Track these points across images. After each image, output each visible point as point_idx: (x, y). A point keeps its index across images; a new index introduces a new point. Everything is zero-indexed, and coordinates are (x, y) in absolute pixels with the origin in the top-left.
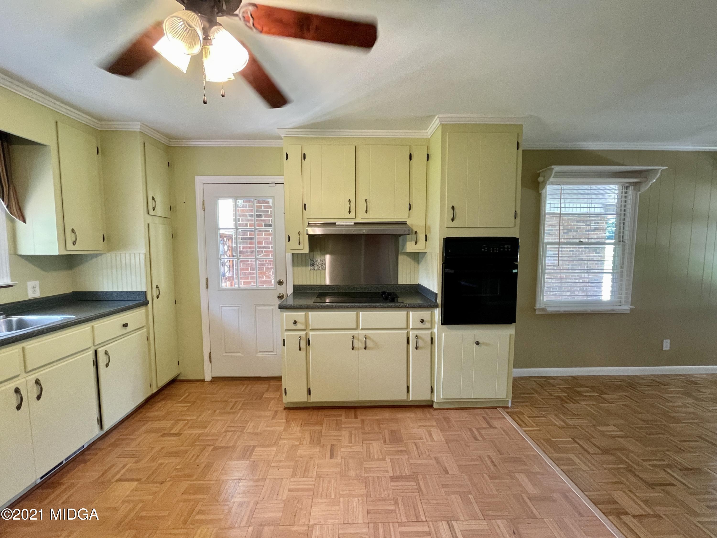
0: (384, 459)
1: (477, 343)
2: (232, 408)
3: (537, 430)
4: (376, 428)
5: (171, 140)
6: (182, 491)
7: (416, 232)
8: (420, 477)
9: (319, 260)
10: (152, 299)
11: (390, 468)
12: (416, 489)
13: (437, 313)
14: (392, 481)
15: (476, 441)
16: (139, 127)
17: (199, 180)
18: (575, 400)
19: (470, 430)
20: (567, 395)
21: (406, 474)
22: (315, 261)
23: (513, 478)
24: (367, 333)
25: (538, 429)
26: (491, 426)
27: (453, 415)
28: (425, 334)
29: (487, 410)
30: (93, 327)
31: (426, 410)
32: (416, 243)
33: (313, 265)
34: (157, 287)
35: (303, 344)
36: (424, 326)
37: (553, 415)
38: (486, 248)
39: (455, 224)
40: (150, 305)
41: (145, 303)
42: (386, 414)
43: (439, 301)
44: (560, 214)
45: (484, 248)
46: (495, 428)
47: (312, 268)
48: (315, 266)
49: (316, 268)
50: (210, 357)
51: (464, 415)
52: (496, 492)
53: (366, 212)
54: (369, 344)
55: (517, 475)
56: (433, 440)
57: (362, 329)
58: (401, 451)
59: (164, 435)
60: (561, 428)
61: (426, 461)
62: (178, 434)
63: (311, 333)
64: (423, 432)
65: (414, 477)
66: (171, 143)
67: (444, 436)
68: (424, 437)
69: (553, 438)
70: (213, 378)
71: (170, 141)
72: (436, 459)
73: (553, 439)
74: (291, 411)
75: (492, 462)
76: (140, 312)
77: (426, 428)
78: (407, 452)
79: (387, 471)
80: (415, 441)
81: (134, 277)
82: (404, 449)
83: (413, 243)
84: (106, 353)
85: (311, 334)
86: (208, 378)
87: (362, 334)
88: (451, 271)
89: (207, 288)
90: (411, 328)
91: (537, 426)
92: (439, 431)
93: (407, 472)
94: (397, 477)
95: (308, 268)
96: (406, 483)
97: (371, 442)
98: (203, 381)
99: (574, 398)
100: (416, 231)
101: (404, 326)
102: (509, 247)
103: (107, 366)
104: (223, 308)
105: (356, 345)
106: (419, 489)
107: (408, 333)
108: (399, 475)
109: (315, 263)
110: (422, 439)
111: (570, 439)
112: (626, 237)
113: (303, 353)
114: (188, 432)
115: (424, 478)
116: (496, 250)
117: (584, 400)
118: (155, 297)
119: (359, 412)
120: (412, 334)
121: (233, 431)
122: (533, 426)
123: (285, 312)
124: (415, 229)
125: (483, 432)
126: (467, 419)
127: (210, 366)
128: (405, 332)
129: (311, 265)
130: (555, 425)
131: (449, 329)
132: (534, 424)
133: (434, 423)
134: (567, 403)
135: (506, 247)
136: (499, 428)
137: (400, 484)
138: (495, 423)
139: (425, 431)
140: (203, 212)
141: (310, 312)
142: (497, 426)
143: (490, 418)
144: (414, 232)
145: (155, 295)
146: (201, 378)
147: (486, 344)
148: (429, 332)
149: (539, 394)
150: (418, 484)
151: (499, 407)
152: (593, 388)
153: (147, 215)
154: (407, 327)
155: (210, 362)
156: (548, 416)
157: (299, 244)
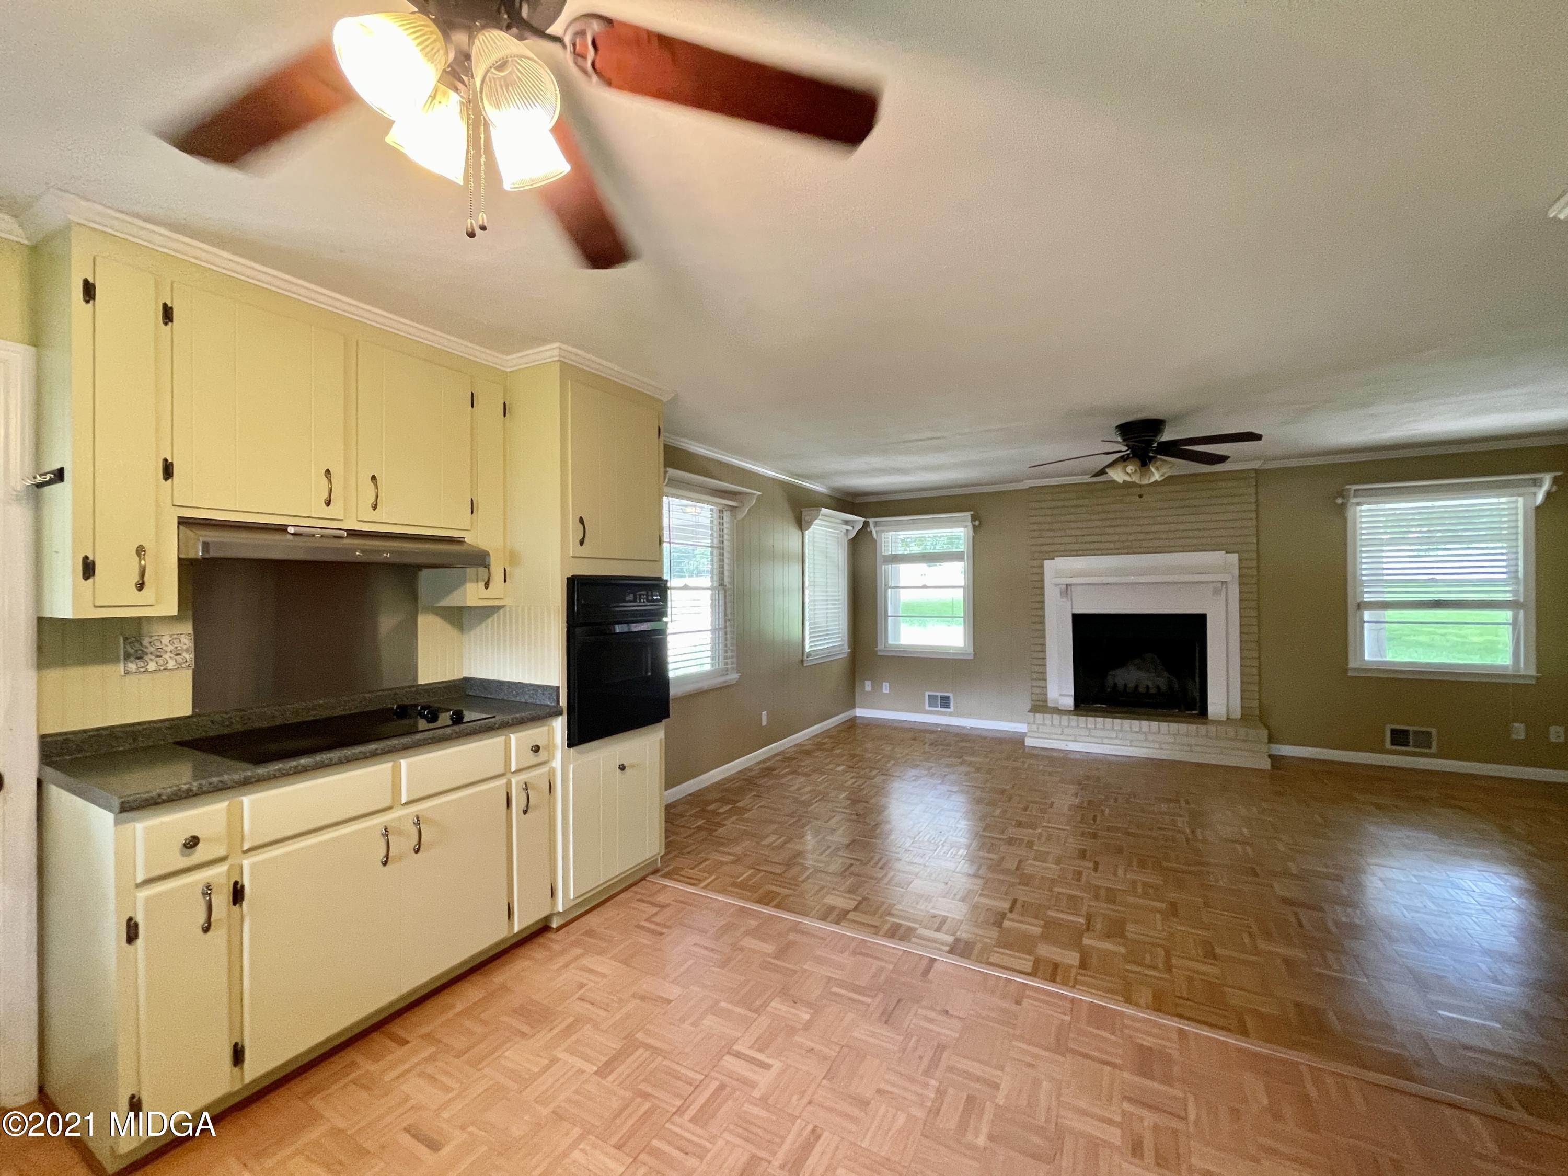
0: (554, 1061)
1: (622, 768)
3: (715, 879)
4: (479, 1029)
8: (640, 1036)
9: (166, 639)
11: (579, 1063)
12: (651, 1055)
13: (559, 726)
14: (604, 1077)
15: (662, 937)
18: (717, 823)
19: (638, 927)
20: (703, 821)
21: (615, 1049)
22: (146, 642)
23: (742, 949)
24: (421, 810)
25: (713, 877)
26: (663, 907)
27: (593, 920)
28: (539, 777)
29: (634, 889)
31: (541, 940)
32: (487, 586)
33: (139, 655)
35: (220, 905)
36: (538, 758)
37: (714, 853)
39: (584, 551)
42: (471, 993)
43: (563, 702)
44: (670, 543)
46: (668, 905)
47: (132, 667)
48: (146, 658)
49: (152, 666)
51: (609, 912)
52: (742, 978)
53: (375, 507)
54: (428, 834)
55: (742, 943)
56: (603, 976)
57: (408, 803)
58: (570, 1026)
60: (733, 862)
61: (624, 1011)
63: (246, 861)
64: (572, 975)
65: (630, 1045)
67: (614, 958)
68: (585, 981)
69: (739, 877)
72: (634, 996)
73: (739, 880)
75: (706, 948)
77: (573, 965)
78: (579, 1021)
79: (581, 1071)
80: (577, 996)
82: (571, 1019)
83: (482, 585)
85: (249, 864)
87: (407, 815)
90: (513, 770)
91: (710, 874)
92: (600, 958)
93: (615, 1045)
94: (607, 1064)
95: (115, 668)
96: (631, 1059)
97: (497, 1054)
99: (716, 820)
101: (502, 769)
105: (394, 851)
106: (655, 1050)
107: (508, 784)
108: (605, 1059)
109: (149, 650)
110: (585, 985)
111: (752, 871)
112: (726, 580)
113: (216, 935)
115: (648, 1033)
117: (725, 819)
119: (396, 1028)
120: (517, 783)
122: (706, 878)
125: (655, 919)
126: (620, 916)
128: (504, 781)
129: (128, 656)
130: (727, 863)
131: (580, 753)
132: (706, 875)
133: (578, 951)
134: (716, 830)
136: (672, 903)
137: (623, 1069)
138: (661, 898)
139: (573, 971)
141: (250, 794)
142: (667, 902)
143: (649, 896)
147: (632, 766)
148: (545, 770)
149: (677, 834)
150: (647, 1046)
151: (647, 876)
152: (723, 801)
154: (507, 770)
156: (710, 856)
157: (141, 585)
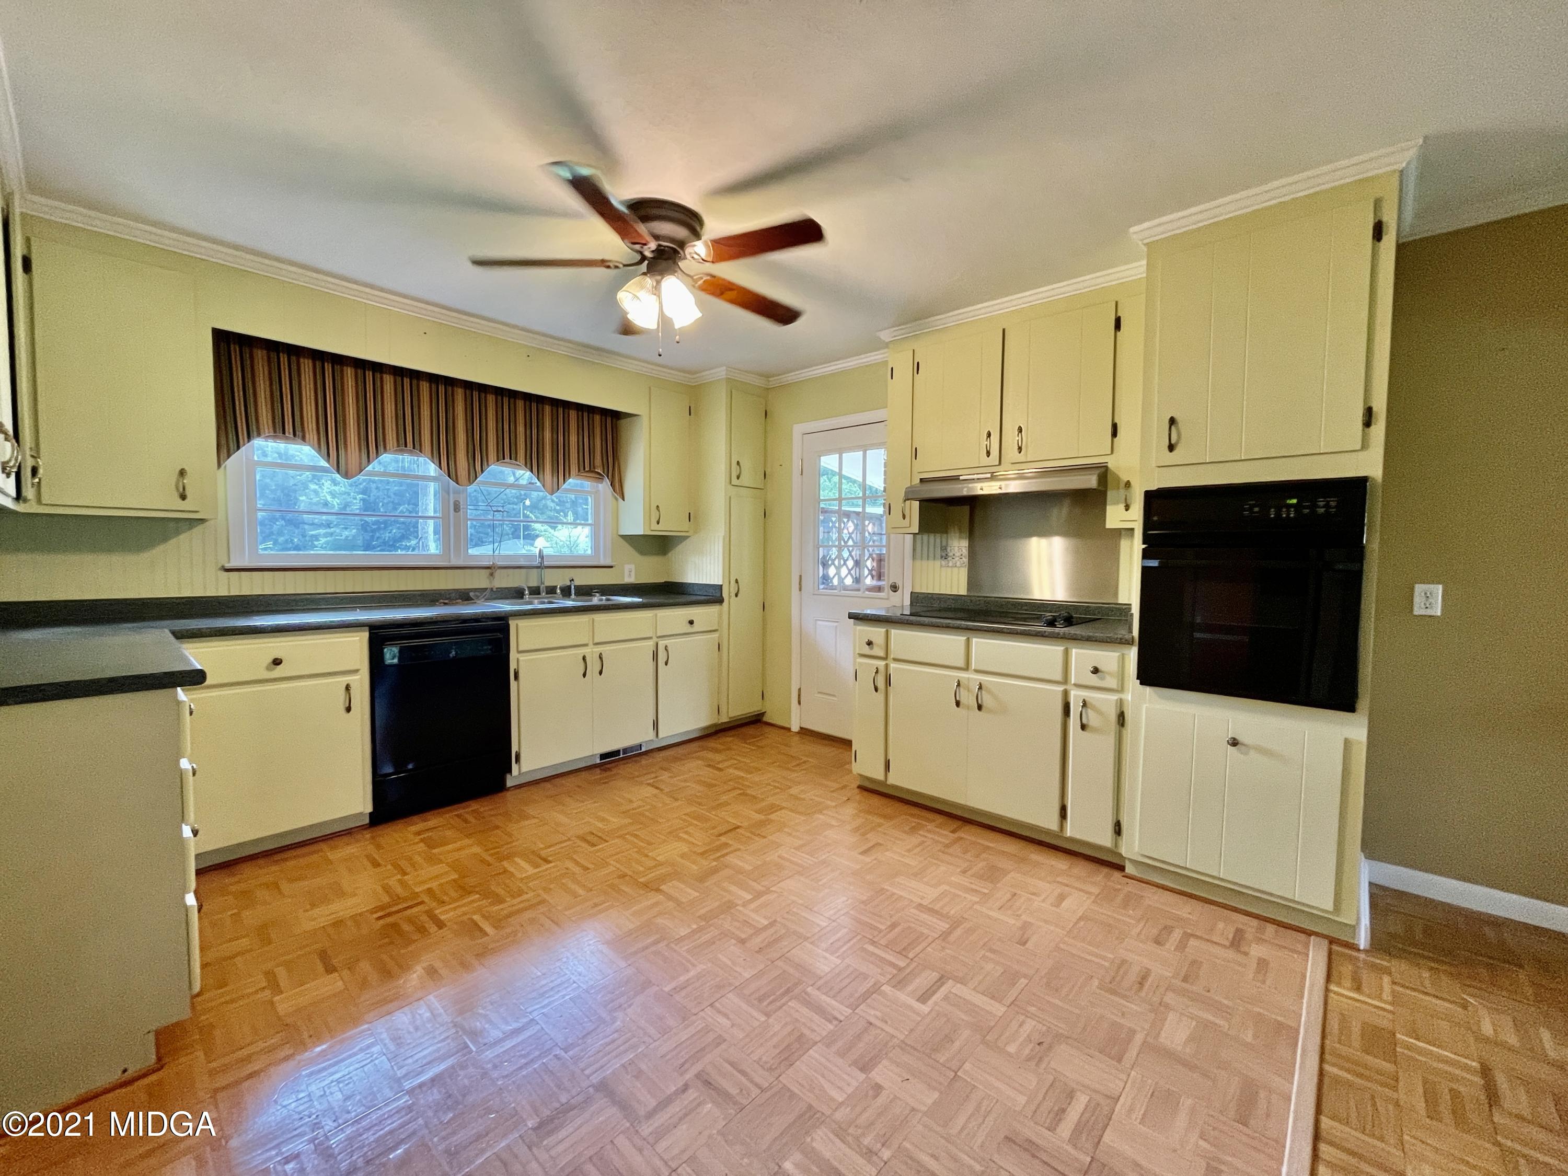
1: (1234, 743)
2: (795, 766)
5: (771, 379)
6: (685, 812)
7: (1128, 484)
8: (966, 925)
9: (956, 549)
10: (730, 597)
11: (931, 897)
12: (941, 931)
13: (1129, 657)
16: (724, 373)
17: (798, 429)
21: (948, 913)
22: (948, 550)
24: (984, 680)
26: (1235, 947)
27: (1163, 897)
28: (1106, 702)
30: (656, 615)
31: (1111, 872)
33: (945, 557)
34: (737, 581)
35: (881, 683)
36: (1100, 682)
38: (1256, 509)
39: (1179, 457)
40: (725, 604)
41: (720, 601)
43: (1136, 630)
45: (1251, 509)
46: (1244, 953)
47: (943, 563)
48: (949, 559)
49: (950, 564)
50: (799, 695)
53: (1020, 450)
54: (986, 700)
56: (1057, 905)
57: (976, 671)
58: (977, 891)
59: (709, 766)
62: (720, 770)
63: (893, 665)
64: (1050, 890)
65: (956, 921)
66: (771, 383)
68: (1044, 895)
70: (801, 728)
71: (769, 381)
72: (1027, 924)
74: (866, 793)
76: (713, 610)
80: (1019, 892)
81: (712, 566)
83: (1122, 506)
84: (666, 648)
85: (893, 668)
86: (795, 728)
87: (976, 680)
88: (1154, 563)
89: (800, 590)
90: (1073, 682)
92: (1088, 902)
93: (952, 912)
94: (930, 909)
95: (938, 563)
96: (934, 920)
98: (789, 729)
100: (1128, 481)
101: (1058, 676)
102: (1333, 504)
103: (666, 664)
104: (819, 622)
105: (963, 700)
106: (946, 933)
107: (1066, 694)
109: (950, 555)
113: (880, 696)
114: (731, 771)
115: (971, 930)
116: (1288, 514)
118: (733, 595)
119: (966, 828)
120: (1076, 697)
121: (775, 787)
123: (859, 625)
124: (1124, 478)
125: (1196, 943)
127: (799, 711)
128: (1061, 688)
129: (942, 557)
131: (1161, 697)
133: (1096, 890)
135: (1322, 504)
136: (1255, 958)
139: (1057, 890)
140: (800, 476)
141: (893, 629)
142: (1252, 953)
144: (1122, 485)
145: (733, 591)
146: (787, 725)
147: (1254, 748)
148: (1114, 697)
150: (952, 929)
151: (1320, 935)
153: (730, 487)
154: (1065, 680)
155: (799, 703)
157: (904, 517)
